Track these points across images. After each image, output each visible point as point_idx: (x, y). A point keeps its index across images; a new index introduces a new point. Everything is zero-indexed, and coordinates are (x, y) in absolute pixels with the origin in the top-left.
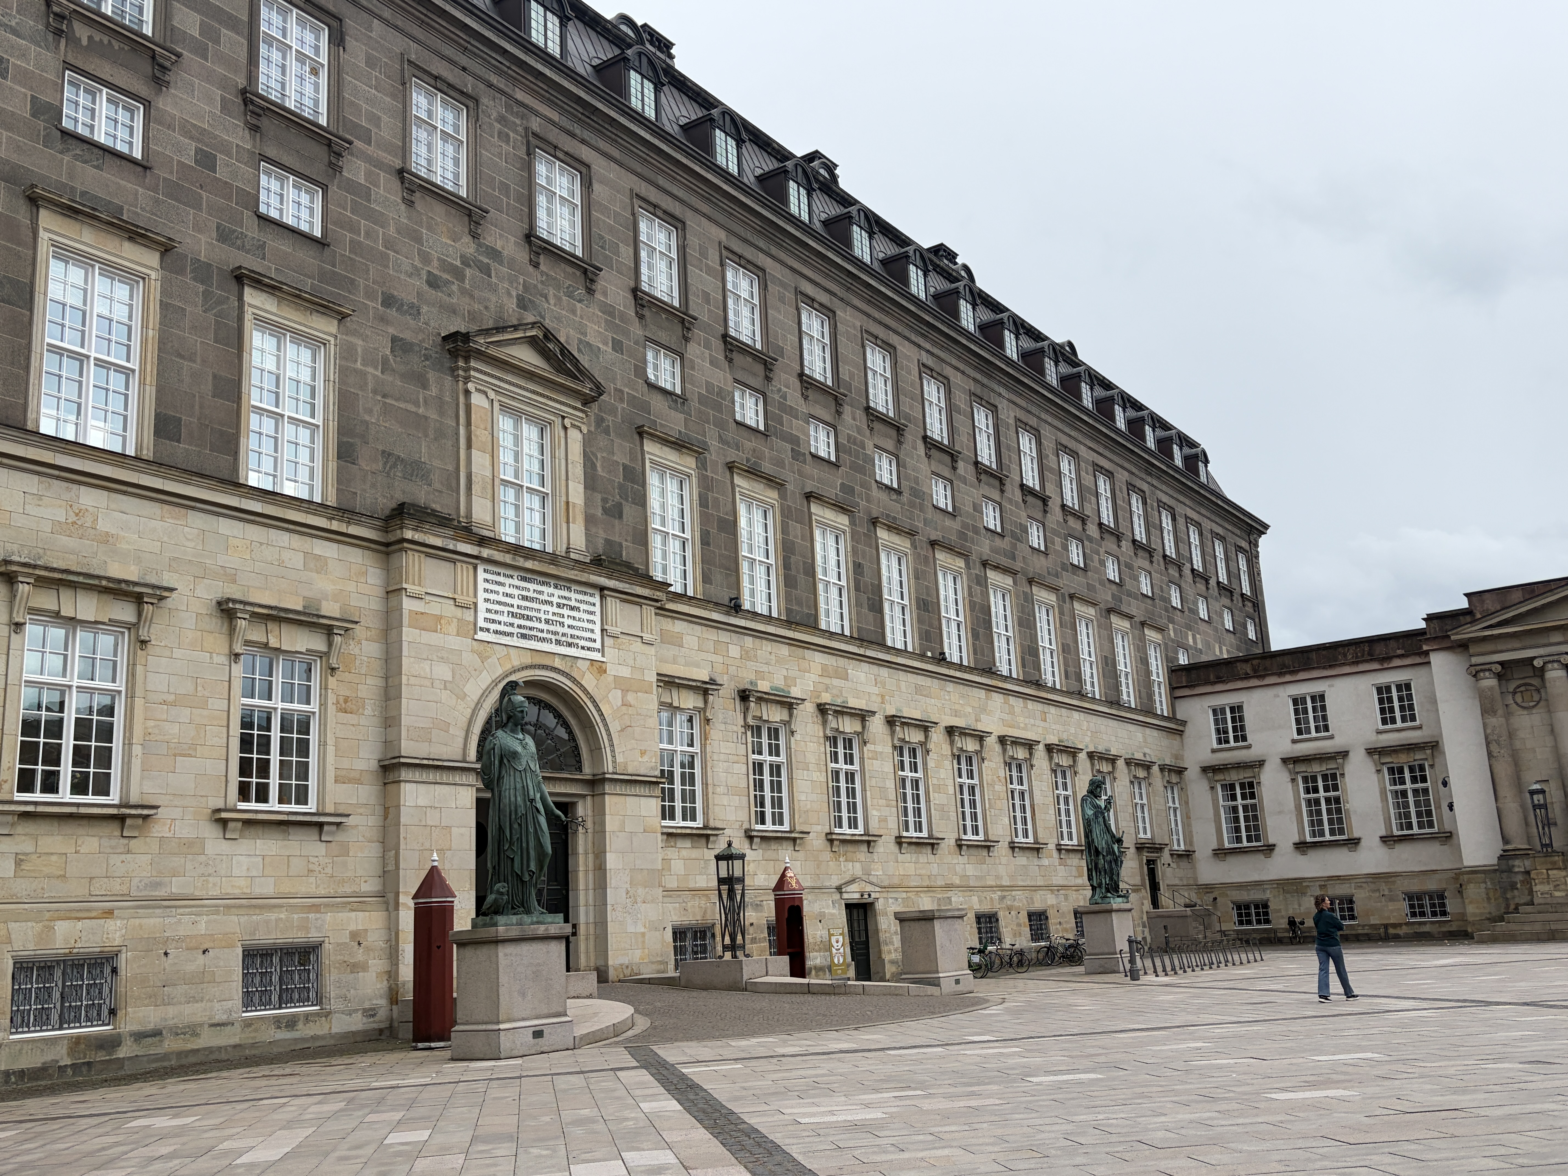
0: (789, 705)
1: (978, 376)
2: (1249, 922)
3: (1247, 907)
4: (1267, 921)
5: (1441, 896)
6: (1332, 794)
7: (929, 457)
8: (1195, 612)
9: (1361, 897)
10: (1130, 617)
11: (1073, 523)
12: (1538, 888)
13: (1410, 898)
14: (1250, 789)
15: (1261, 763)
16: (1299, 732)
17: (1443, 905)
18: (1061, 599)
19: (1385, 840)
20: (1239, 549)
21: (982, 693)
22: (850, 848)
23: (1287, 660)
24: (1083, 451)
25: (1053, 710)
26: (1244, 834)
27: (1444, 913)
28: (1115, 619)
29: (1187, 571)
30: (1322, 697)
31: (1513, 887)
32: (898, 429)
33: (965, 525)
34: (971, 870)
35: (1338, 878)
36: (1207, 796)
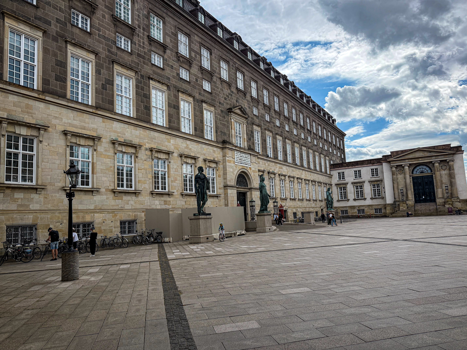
0: (275, 174)
1: (300, 107)
2: (344, 214)
3: (343, 211)
4: (347, 214)
5: (381, 209)
6: (361, 190)
7: (293, 124)
8: (334, 153)
9: (366, 209)
10: (323, 155)
11: (315, 136)
12: (401, 208)
13: (375, 210)
14: (345, 188)
15: (347, 183)
16: (355, 178)
17: (381, 211)
18: (313, 152)
19: (371, 198)
20: (341, 139)
21: (301, 171)
22: (283, 200)
23: (354, 163)
24: (316, 121)
25: (312, 174)
26: (343, 197)
27: (381, 212)
28: (321, 155)
29: (333, 145)
30: (360, 171)
31: (396, 207)
32: (289, 119)
33: (299, 138)
34: (300, 204)
35: (362, 206)
36: (336, 190)
